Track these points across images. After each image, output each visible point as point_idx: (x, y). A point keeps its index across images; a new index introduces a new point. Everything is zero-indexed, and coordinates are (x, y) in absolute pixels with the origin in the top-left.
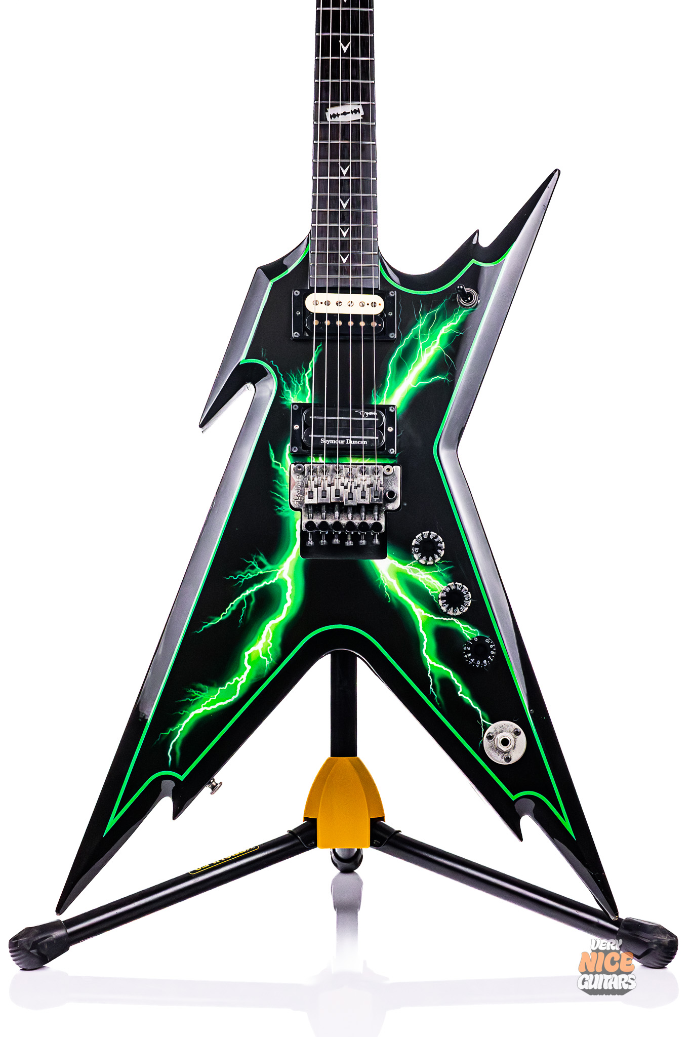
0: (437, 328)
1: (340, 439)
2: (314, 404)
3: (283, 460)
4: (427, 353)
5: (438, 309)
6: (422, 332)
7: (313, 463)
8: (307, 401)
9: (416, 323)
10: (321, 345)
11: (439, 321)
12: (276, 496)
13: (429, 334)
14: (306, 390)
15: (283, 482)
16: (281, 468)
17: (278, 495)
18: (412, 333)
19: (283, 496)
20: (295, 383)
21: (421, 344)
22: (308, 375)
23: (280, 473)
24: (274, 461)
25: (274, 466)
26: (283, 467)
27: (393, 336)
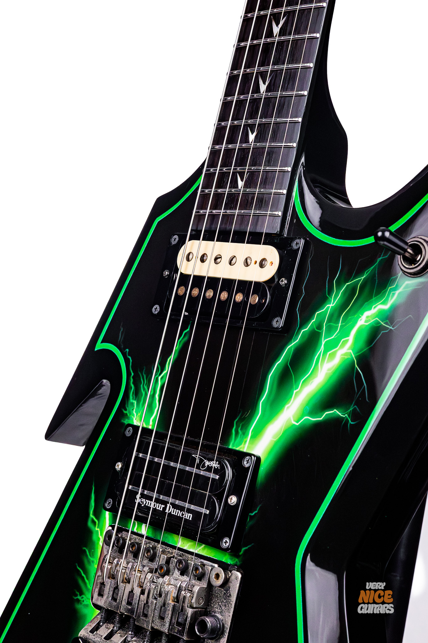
0: (355, 314)
1: (158, 501)
2: (156, 431)
3: (101, 519)
4: (328, 362)
5: (364, 277)
6: (330, 320)
7: (133, 533)
8: (150, 427)
9: (324, 300)
10: (188, 330)
11: (360, 302)
12: (81, 574)
13: (340, 324)
14: (154, 405)
15: (93, 555)
16: (97, 529)
17: (83, 575)
18: (314, 320)
19: (87, 579)
20: (144, 389)
21: (323, 341)
22: (162, 378)
23: (94, 537)
24: (92, 516)
25: (90, 524)
26: (98, 529)
27: (279, 323)
